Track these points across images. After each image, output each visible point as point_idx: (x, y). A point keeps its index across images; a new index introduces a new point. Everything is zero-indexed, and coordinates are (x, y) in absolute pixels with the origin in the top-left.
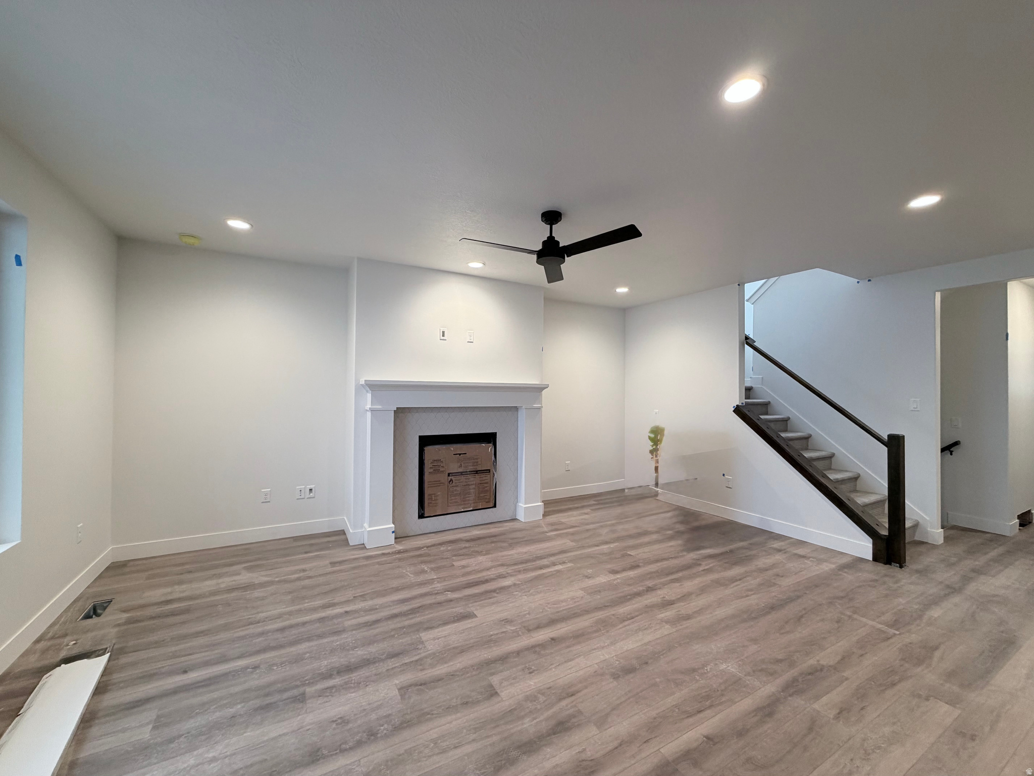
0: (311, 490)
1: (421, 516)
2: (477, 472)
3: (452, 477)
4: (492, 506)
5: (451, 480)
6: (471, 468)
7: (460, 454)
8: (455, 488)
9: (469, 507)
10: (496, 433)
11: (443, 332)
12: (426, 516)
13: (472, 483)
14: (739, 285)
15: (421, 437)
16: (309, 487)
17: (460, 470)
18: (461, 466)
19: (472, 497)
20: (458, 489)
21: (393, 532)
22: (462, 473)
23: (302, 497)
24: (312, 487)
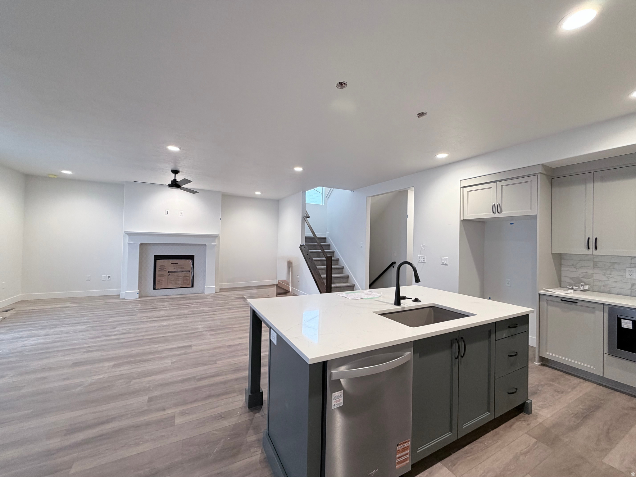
0: (109, 277)
1: (154, 289)
2: (183, 271)
3: (170, 273)
4: (190, 286)
5: (170, 274)
6: (179, 270)
7: (174, 264)
8: (171, 278)
9: (178, 286)
10: (194, 255)
11: (167, 212)
12: (156, 288)
13: (181, 276)
14: (302, 192)
15: (155, 256)
16: (108, 275)
17: (175, 270)
18: (175, 268)
19: (180, 282)
20: (173, 278)
21: (138, 294)
22: (175, 272)
23: (105, 279)
24: (110, 275)
